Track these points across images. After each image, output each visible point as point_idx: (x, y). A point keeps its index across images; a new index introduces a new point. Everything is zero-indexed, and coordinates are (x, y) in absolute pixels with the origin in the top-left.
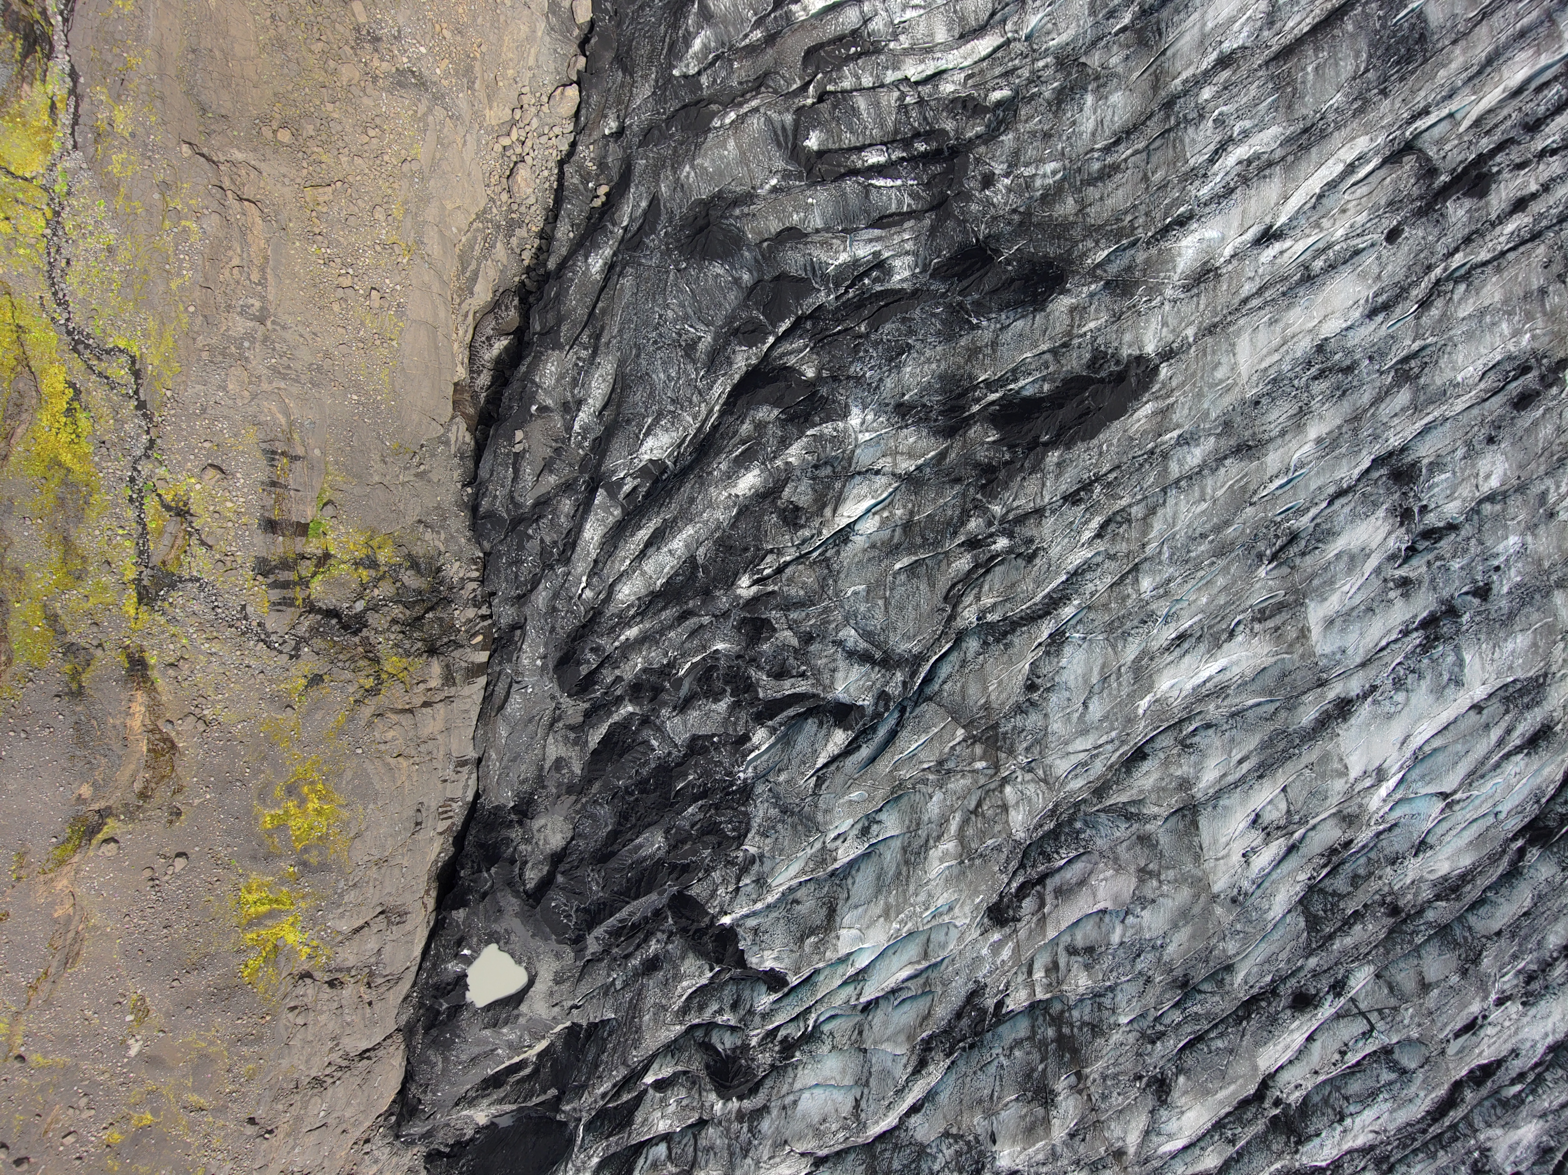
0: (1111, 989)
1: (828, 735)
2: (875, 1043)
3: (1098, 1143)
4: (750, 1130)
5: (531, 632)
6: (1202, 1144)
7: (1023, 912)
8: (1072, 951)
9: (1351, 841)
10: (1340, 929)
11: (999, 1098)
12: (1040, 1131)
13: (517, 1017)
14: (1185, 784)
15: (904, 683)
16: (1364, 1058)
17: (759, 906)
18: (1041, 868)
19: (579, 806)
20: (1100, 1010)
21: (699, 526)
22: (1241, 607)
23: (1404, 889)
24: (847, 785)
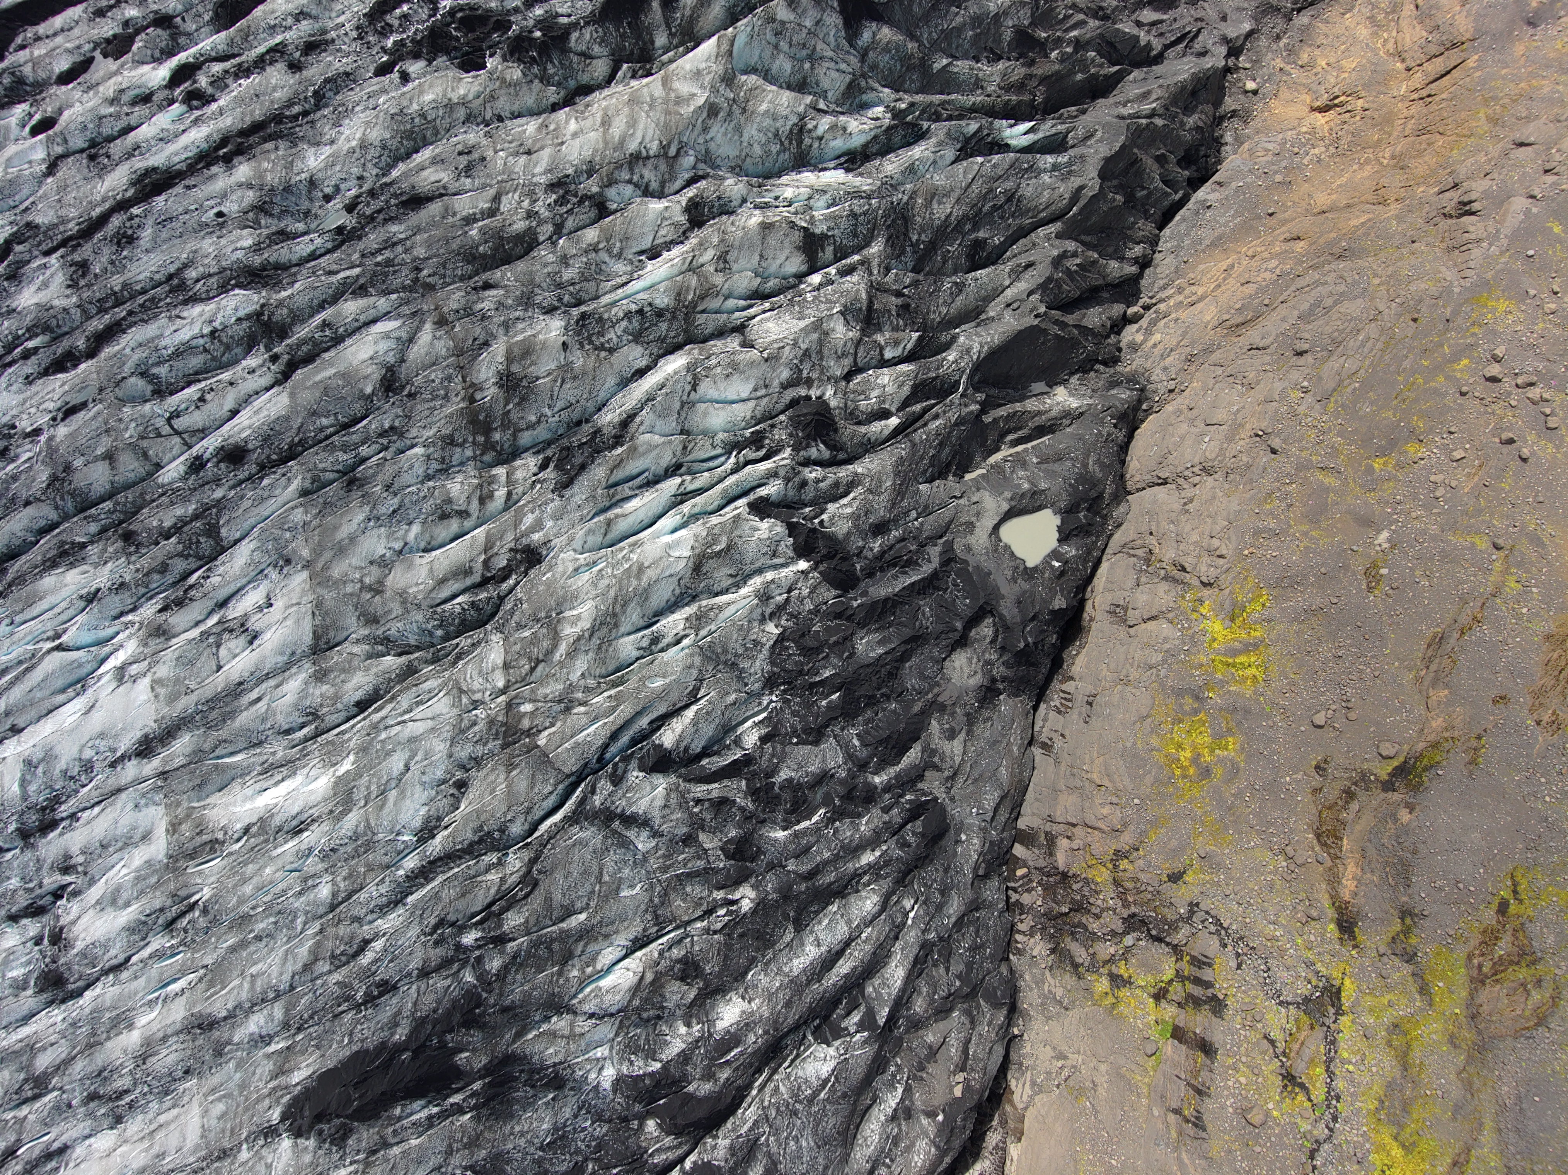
0: (428, 478)
1: (678, 742)
2: (670, 442)
3: (461, 336)
4: (801, 371)
5: (968, 870)
6: (356, 324)
7: (507, 556)
8: (464, 514)
9: (160, 611)
10: (186, 524)
11: (555, 381)
12: (517, 351)
13: (1012, 499)
14: (320, 676)
15: (593, 792)
16: (183, 389)
17: (769, 576)
18: (483, 595)
19: (935, 691)
20: (443, 458)
21: (786, 969)
22: (233, 857)
23: (115, 556)
24: (666, 690)
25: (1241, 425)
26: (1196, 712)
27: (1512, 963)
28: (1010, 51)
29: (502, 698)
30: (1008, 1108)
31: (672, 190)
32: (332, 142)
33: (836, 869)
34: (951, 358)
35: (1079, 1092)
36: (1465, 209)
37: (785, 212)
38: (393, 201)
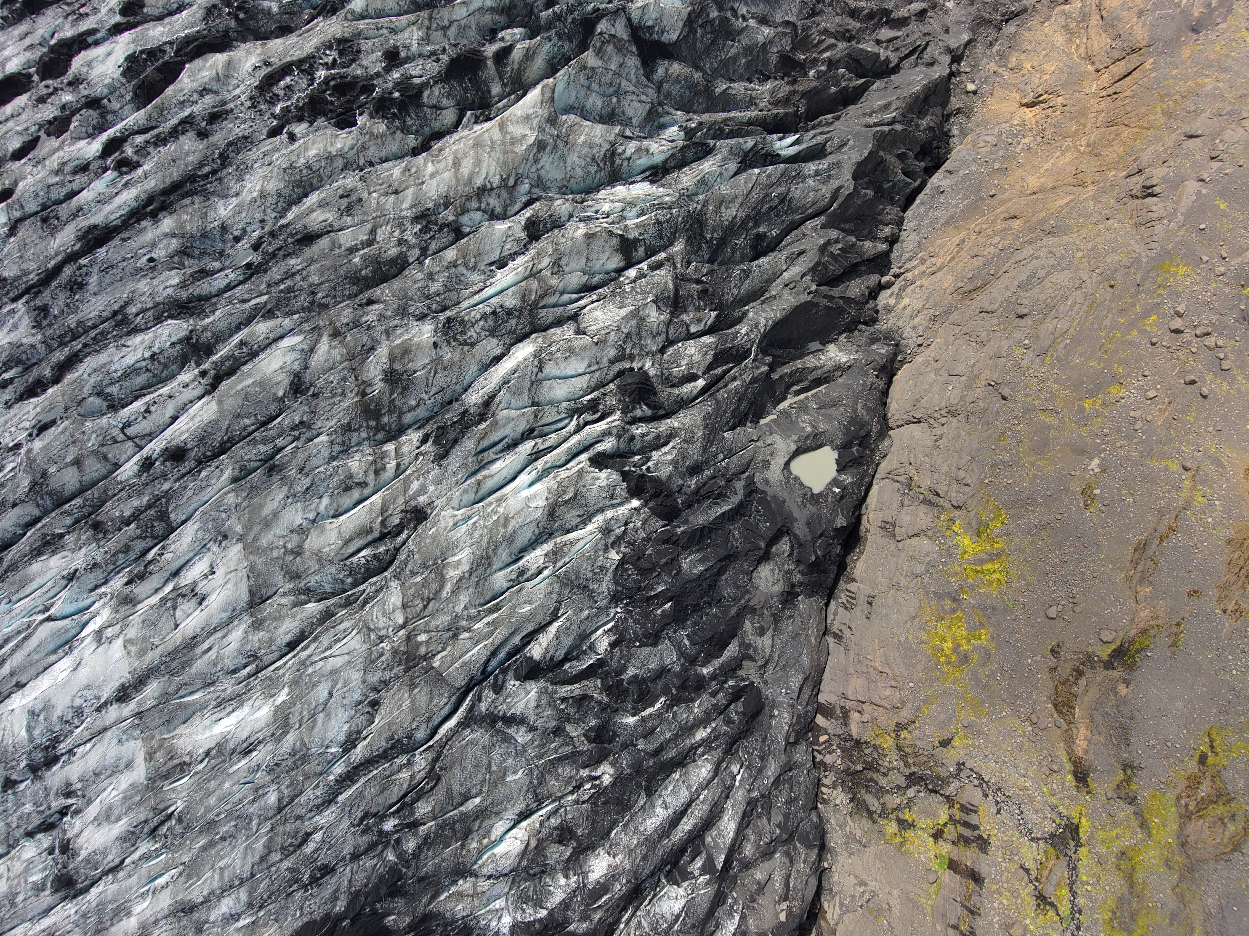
0: (333, 458)
1: (545, 654)
2: (524, 413)
3: (352, 344)
4: (625, 349)
5: (781, 739)
6: (267, 341)
7: (400, 516)
8: (363, 485)
9: (127, 584)
10: (142, 512)
11: (430, 372)
12: (397, 352)
13: (798, 440)
14: (257, 625)
15: (480, 700)
16: (132, 403)
17: (609, 514)
18: (382, 548)
19: (747, 597)
21: (642, 829)
22: (198, 776)
23: (88, 542)
24: (532, 614)
25: (977, 376)
26: (954, 611)
27: (1211, 802)
28: (777, 71)
29: (402, 632)
30: (823, 923)
31: (513, 212)
32: (238, 194)
33: (677, 746)
34: (743, 331)
35: (878, 912)
36: (1148, 192)
37: (604, 223)
38: (290, 240)
